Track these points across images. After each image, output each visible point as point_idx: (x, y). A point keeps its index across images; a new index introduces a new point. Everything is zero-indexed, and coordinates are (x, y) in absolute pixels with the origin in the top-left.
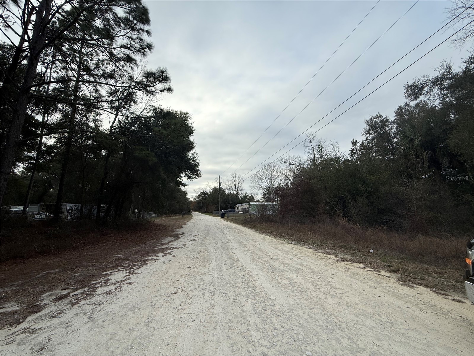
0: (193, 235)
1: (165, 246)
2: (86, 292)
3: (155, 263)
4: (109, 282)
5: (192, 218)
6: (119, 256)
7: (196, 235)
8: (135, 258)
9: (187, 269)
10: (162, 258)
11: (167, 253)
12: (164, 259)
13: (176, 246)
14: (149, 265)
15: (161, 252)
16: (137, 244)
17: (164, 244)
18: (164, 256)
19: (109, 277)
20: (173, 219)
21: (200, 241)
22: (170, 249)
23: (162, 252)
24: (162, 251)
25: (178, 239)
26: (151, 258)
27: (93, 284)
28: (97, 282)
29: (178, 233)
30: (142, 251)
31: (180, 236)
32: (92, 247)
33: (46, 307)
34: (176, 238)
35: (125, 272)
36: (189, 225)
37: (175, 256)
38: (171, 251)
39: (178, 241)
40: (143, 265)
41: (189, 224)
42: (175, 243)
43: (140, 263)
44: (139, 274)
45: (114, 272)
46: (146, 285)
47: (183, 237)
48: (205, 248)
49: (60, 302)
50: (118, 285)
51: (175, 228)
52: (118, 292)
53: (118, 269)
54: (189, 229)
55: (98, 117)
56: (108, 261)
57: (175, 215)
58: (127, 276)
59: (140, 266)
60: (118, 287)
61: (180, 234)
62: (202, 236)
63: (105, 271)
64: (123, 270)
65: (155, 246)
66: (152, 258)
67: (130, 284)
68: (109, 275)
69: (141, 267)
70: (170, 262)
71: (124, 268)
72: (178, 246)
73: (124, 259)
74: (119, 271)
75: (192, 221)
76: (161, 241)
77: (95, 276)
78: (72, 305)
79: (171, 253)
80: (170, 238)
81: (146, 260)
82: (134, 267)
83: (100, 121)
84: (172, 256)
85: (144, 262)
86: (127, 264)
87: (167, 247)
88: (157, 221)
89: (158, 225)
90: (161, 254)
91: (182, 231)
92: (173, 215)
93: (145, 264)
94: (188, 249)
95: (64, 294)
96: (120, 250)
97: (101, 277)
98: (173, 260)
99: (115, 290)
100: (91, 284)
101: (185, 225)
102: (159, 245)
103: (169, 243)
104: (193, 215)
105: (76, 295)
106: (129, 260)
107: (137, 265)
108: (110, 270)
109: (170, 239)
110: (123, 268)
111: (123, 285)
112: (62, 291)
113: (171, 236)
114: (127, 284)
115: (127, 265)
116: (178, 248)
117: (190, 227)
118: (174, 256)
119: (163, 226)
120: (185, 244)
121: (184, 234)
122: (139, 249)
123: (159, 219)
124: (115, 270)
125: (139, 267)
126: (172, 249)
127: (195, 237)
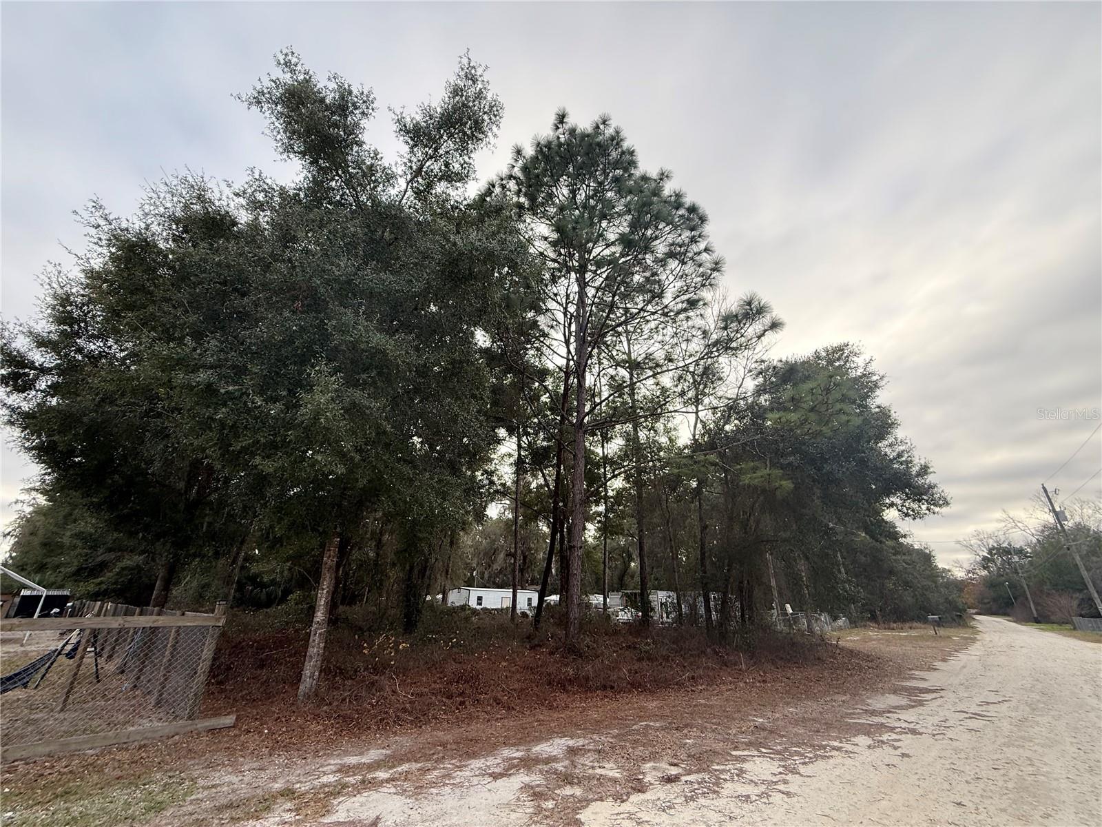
0: (977, 700)
1: (877, 720)
2: (705, 782)
3: (848, 762)
4: (744, 775)
5: (974, 640)
6: (761, 720)
7: (988, 703)
8: (796, 734)
9: (951, 807)
10: (868, 752)
11: (883, 742)
12: (873, 757)
13: (911, 726)
14: (831, 761)
15: (865, 735)
16: (799, 699)
17: (873, 713)
18: (875, 747)
19: (746, 766)
20: (900, 638)
21: (1006, 726)
22: (892, 729)
23: (868, 734)
24: (868, 731)
25: (921, 703)
26: (836, 744)
27: (716, 770)
28: (722, 767)
29: (921, 685)
30: (813, 720)
31: (929, 696)
32: (707, 690)
33: (651, 787)
34: (915, 701)
35: (776, 763)
36: (962, 664)
37: (908, 756)
38: (894, 736)
39: (920, 710)
40: (816, 756)
41: (961, 658)
42: (910, 715)
43: (810, 752)
44: (809, 779)
45: (754, 756)
46: (828, 812)
47: (939, 701)
48: (1028, 754)
49: (669, 786)
50: (763, 788)
51: (910, 669)
52: (764, 806)
53: (761, 751)
54: (961, 677)
55: (670, 425)
56: (741, 728)
57: (908, 625)
58: (780, 773)
59: (811, 758)
60: (763, 793)
61: (927, 691)
62: (1016, 709)
63: (736, 748)
64: (770, 758)
65: (847, 714)
66: (841, 745)
67: (788, 794)
68: (743, 760)
69: (812, 762)
70: (893, 770)
71: (774, 754)
72: (918, 727)
73: (771, 732)
74: (764, 757)
75: (975, 650)
76: (863, 700)
77: (718, 753)
78: (689, 799)
79: (896, 744)
80: (892, 696)
81: (824, 747)
82: (796, 758)
83: (675, 429)
84: (898, 752)
85: (820, 752)
86: (780, 744)
87: (882, 724)
88: (851, 641)
89: (852, 653)
90: (863, 740)
91: (933, 679)
92: (900, 625)
93: (823, 757)
94: (955, 744)
95: (673, 773)
96: (762, 708)
97: (728, 760)
98: (903, 764)
99: (757, 798)
100: (713, 769)
101: (944, 660)
102: (858, 713)
103: (889, 712)
104: (980, 627)
105: (691, 783)
106: (783, 736)
107: (802, 755)
108: (745, 750)
109: (893, 700)
110: (771, 753)
111: (774, 794)
112: (669, 767)
113: (895, 691)
114: (782, 792)
115: (779, 747)
116: (921, 734)
117: (965, 670)
118: (903, 755)
119: (868, 658)
120: (943, 725)
121: (942, 694)
122: (806, 712)
123: (857, 635)
124: (756, 753)
125: (807, 760)
126: (900, 733)
127: (984, 708)
